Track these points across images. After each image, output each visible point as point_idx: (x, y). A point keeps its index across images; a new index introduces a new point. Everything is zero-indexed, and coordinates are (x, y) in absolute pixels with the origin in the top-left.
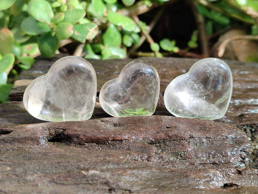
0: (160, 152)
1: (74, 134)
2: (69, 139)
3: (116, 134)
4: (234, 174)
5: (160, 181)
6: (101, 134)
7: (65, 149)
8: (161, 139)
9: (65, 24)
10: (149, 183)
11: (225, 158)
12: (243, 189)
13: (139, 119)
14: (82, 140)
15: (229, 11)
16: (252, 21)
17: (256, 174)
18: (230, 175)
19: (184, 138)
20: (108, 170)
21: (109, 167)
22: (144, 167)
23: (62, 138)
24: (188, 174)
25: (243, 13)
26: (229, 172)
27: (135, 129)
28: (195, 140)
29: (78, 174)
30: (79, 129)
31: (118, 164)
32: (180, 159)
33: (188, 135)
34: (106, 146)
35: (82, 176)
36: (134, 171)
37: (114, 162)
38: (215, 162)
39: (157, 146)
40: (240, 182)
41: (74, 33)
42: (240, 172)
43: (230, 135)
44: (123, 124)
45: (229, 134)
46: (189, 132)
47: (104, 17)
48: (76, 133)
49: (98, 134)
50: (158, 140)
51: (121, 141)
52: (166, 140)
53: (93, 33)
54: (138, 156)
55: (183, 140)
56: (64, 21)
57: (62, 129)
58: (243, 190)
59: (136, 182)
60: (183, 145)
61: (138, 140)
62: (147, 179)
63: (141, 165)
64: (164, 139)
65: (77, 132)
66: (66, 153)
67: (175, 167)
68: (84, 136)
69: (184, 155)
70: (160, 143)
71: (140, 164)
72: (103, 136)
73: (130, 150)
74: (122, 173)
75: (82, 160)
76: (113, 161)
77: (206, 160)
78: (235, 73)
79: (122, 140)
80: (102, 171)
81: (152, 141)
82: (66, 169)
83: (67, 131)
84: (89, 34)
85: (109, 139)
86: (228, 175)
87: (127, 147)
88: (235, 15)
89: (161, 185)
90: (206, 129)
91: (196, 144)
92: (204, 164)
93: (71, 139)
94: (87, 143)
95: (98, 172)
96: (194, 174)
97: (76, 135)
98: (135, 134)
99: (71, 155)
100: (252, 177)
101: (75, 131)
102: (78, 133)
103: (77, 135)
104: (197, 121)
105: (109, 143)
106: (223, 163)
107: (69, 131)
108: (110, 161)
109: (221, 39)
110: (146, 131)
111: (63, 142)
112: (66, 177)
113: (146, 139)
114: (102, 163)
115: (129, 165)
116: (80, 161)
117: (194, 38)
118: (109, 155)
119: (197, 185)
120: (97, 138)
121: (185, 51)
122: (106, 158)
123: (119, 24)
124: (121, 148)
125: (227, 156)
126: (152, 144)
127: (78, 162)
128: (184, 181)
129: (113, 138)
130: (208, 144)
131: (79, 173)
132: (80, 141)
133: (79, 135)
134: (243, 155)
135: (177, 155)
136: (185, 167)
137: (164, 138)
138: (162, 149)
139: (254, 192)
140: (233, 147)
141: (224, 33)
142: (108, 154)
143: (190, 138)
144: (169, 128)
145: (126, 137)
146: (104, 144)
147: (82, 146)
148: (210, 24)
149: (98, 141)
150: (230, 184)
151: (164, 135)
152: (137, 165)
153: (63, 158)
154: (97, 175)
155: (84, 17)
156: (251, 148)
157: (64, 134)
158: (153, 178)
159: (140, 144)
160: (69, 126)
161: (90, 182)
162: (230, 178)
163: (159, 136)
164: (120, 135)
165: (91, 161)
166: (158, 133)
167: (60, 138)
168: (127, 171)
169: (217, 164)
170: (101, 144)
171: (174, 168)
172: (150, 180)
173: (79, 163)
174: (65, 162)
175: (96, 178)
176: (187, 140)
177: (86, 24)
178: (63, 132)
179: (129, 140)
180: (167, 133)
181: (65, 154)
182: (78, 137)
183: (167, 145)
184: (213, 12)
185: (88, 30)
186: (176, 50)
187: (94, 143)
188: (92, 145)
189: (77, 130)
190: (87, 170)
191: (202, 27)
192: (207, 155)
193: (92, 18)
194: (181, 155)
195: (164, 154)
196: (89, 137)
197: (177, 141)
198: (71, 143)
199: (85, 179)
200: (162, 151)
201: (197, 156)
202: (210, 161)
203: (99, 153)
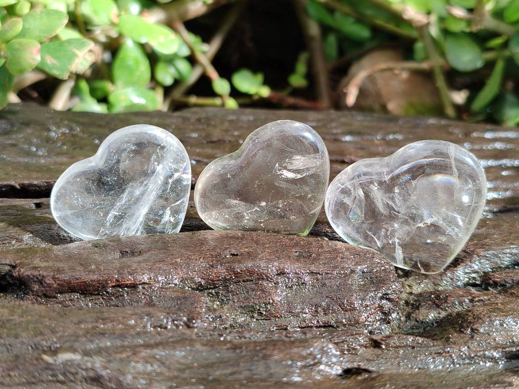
0: (217, 305)
1: (33, 276)
2: (23, 287)
3: (124, 274)
4: (366, 347)
5: (210, 370)
6: (91, 273)
7: (11, 308)
8: (218, 280)
9: (24, 41)
10: (187, 374)
11: (348, 314)
12: (382, 378)
13: (175, 240)
14: (50, 287)
15: (369, 12)
16: (414, 34)
17: (410, 346)
18: (356, 349)
19: (266, 276)
20: (99, 352)
21: (102, 345)
22: (177, 342)
23: (10, 285)
24: (268, 353)
25: (397, 18)
26: (354, 345)
27: (164, 261)
28: (289, 278)
29: (35, 362)
30: (43, 264)
31: (122, 336)
32: (257, 319)
33: (273, 268)
34: (103, 299)
35: (44, 365)
36: (155, 351)
37: (114, 334)
38: (328, 322)
39: (211, 293)
40: (376, 364)
41: (42, 58)
42: (376, 344)
43: (359, 267)
44: (140, 252)
45: (357, 264)
46: (276, 264)
47: (113, 24)
48: (36, 273)
49: (83, 273)
50: (213, 281)
51: (134, 286)
52: (228, 280)
53: (85, 59)
54: (168, 318)
55: (263, 279)
56: (22, 34)
57: (9, 265)
58: (381, 382)
59: (158, 374)
60: (263, 291)
61: (170, 284)
62: (184, 367)
63: (171, 337)
64: (225, 280)
65: (39, 271)
66: (12, 318)
67: (245, 338)
68: (54, 278)
69: (266, 311)
70: (217, 287)
71: (170, 334)
72: (95, 277)
73: (154, 304)
74: (128, 357)
75: (46, 331)
76: (111, 331)
77: (311, 320)
78: (377, 139)
79: (137, 284)
80: (86, 353)
81: (201, 285)
82: (10, 351)
83: (17, 269)
84: (77, 61)
85: (109, 284)
86: (352, 351)
87: (147, 299)
88: (380, 22)
89: (211, 378)
90: (311, 256)
91: (289, 287)
92: (305, 328)
93: (26, 286)
94: (61, 293)
95: (77, 357)
96: (281, 351)
97: (37, 278)
98: (164, 270)
99: (22, 322)
100: (401, 352)
101: (35, 268)
102: (41, 272)
103: (39, 278)
104: (293, 239)
105: (108, 293)
106: (344, 325)
107: (22, 270)
108: (105, 331)
109: (353, 69)
110: (188, 265)
111: (10, 292)
112: (9, 370)
113: (187, 281)
114: (89, 336)
115: (147, 339)
116: (41, 334)
117: (301, 68)
118: (103, 319)
119: (286, 376)
120: (82, 282)
121: (283, 94)
122: (98, 325)
123: (143, 41)
124: (133, 303)
125: (354, 309)
126: (201, 291)
127: (36, 336)
128: (258, 366)
129: (117, 281)
130: (313, 286)
131: (37, 359)
132: (46, 290)
133: (43, 277)
134: (386, 306)
135: (252, 312)
136: (264, 336)
137: (225, 277)
138: (222, 300)
139: (403, 384)
140: (365, 291)
141: (360, 57)
142: (103, 317)
143: (278, 275)
144: (237, 255)
145: (145, 278)
146: (98, 294)
147: (50, 299)
148: (332, 39)
149: (85, 290)
150: (356, 368)
151: (225, 271)
152: (163, 337)
153: (5, 328)
154: (76, 363)
155: (64, 25)
156: (401, 292)
157: (12, 276)
158: (196, 364)
159: (174, 291)
160: (24, 257)
161: (61, 377)
162: (356, 356)
163: (215, 273)
164: (131, 274)
165: (64, 332)
166: (213, 267)
167: (5, 284)
168: (140, 352)
169: (333, 327)
170: (92, 294)
171: (243, 340)
172: (189, 367)
173: (39, 338)
174: (8, 336)
175: (73, 370)
176: (271, 279)
177: (69, 42)
178: (10, 271)
179: (150, 284)
180: (231, 267)
181: (11, 320)
182: (41, 282)
183: (232, 291)
184: (338, 15)
185: (73, 52)
186: (265, 92)
187: (75, 292)
188: (71, 296)
189: (39, 267)
190: (54, 352)
191: (316, 45)
192: (312, 309)
193: (89, 28)
194: (259, 310)
195: (226, 310)
196: (64, 281)
197: (251, 282)
198: (27, 294)
199: (50, 372)
200: (221, 305)
201: (292, 312)
202: (318, 322)
203: (84, 314)
